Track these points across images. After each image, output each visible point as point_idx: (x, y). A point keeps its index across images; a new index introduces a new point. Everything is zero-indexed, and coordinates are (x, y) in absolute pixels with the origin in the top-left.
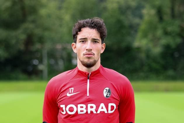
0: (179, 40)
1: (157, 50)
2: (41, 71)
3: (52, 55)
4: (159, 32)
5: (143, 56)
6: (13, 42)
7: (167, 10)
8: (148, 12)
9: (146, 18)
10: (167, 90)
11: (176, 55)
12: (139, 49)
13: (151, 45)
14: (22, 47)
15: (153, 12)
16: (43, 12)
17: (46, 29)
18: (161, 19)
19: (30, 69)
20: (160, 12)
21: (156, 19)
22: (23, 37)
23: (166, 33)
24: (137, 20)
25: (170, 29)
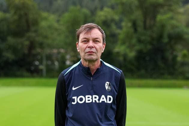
0: (149, 47)
1: (132, 54)
2: (42, 70)
3: (49, 57)
4: (134, 41)
5: (121, 59)
6: (19, 47)
7: (140, 23)
8: (126, 25)
9: (125, 29)
10: (140, 86)
11: (148, 58)
12: (118, 53)
13: (128, 51)
14: (26, 51)
15: (130, 24)
16: (43, 24)
17: (46, 37)
18: (136, 30)
19: (33, 68)
20: (134, 25)
21: (132, 30)
22: (27, 43)
23: (139, 41)
24: (118, 31)
25: (143, 38)
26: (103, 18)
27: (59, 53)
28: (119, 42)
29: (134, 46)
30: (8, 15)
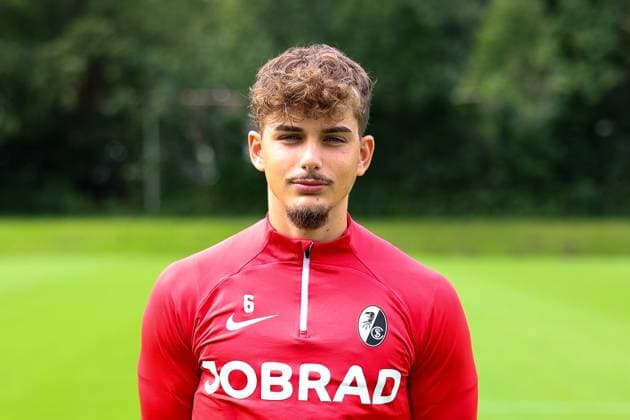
2: (139, 185)
5: (488, 131)
14: (69, 100)
18: (552, 4)
19: (102, 174)
25: (584, 38)
27: (212, 109)
29: (544, 73)
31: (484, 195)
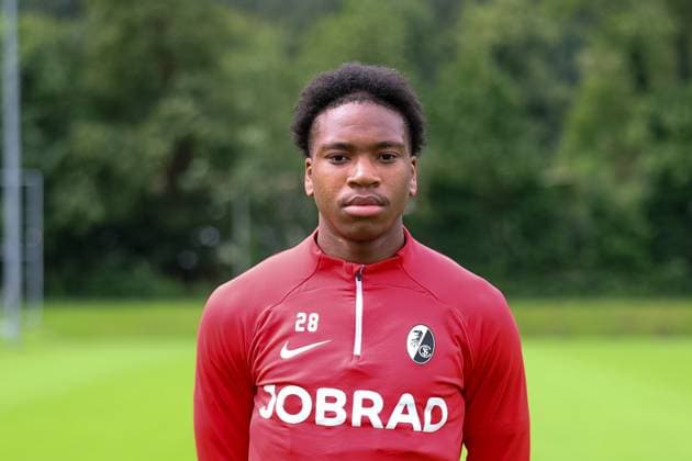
1: (629, 195)
4: (636, 131)
5: (580, 212)
6: (125, 165)
8: (599, 65)
9: (592, 82)
10: (664, 332)
12: (566, 190)
14: (157, 185)
15: (615, 61)
16: (235, 63)
18: (642, 81)
19: (190, 259)
23: (659, 133)
24: (557, 91)
25: (671, 119)
26: (490, 36)
28: (569, 139)
30: (73, 31)
31: (576, 277)
